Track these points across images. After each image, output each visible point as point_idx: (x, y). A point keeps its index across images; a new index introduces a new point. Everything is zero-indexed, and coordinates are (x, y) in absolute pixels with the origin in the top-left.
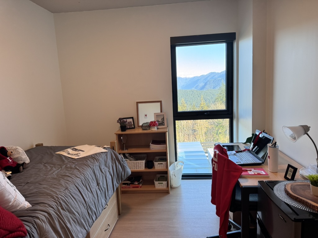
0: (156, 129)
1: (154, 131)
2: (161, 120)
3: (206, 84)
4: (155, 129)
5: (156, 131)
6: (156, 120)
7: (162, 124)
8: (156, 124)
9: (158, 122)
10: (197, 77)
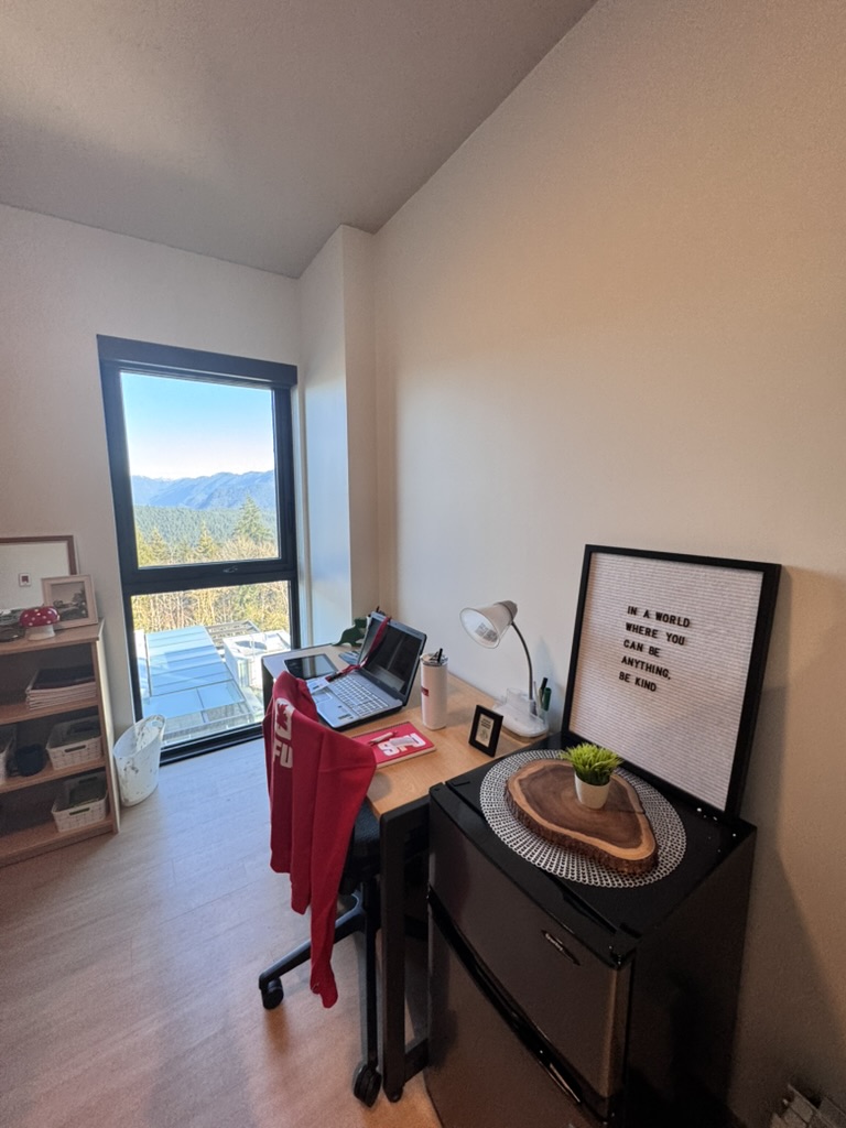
0: (52, 634)
1: (42, 643)
2: (75, 599)
3: (211, 497)
4: (46, 636)
5: (54, 641)
6: (50, 604)
7: (79, 611)
8: (51, 618)
9: (59, 606)
10: (189, 479)
